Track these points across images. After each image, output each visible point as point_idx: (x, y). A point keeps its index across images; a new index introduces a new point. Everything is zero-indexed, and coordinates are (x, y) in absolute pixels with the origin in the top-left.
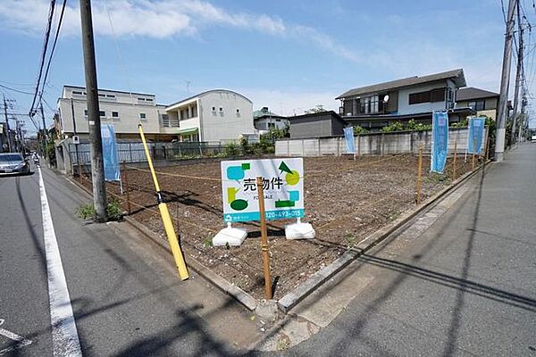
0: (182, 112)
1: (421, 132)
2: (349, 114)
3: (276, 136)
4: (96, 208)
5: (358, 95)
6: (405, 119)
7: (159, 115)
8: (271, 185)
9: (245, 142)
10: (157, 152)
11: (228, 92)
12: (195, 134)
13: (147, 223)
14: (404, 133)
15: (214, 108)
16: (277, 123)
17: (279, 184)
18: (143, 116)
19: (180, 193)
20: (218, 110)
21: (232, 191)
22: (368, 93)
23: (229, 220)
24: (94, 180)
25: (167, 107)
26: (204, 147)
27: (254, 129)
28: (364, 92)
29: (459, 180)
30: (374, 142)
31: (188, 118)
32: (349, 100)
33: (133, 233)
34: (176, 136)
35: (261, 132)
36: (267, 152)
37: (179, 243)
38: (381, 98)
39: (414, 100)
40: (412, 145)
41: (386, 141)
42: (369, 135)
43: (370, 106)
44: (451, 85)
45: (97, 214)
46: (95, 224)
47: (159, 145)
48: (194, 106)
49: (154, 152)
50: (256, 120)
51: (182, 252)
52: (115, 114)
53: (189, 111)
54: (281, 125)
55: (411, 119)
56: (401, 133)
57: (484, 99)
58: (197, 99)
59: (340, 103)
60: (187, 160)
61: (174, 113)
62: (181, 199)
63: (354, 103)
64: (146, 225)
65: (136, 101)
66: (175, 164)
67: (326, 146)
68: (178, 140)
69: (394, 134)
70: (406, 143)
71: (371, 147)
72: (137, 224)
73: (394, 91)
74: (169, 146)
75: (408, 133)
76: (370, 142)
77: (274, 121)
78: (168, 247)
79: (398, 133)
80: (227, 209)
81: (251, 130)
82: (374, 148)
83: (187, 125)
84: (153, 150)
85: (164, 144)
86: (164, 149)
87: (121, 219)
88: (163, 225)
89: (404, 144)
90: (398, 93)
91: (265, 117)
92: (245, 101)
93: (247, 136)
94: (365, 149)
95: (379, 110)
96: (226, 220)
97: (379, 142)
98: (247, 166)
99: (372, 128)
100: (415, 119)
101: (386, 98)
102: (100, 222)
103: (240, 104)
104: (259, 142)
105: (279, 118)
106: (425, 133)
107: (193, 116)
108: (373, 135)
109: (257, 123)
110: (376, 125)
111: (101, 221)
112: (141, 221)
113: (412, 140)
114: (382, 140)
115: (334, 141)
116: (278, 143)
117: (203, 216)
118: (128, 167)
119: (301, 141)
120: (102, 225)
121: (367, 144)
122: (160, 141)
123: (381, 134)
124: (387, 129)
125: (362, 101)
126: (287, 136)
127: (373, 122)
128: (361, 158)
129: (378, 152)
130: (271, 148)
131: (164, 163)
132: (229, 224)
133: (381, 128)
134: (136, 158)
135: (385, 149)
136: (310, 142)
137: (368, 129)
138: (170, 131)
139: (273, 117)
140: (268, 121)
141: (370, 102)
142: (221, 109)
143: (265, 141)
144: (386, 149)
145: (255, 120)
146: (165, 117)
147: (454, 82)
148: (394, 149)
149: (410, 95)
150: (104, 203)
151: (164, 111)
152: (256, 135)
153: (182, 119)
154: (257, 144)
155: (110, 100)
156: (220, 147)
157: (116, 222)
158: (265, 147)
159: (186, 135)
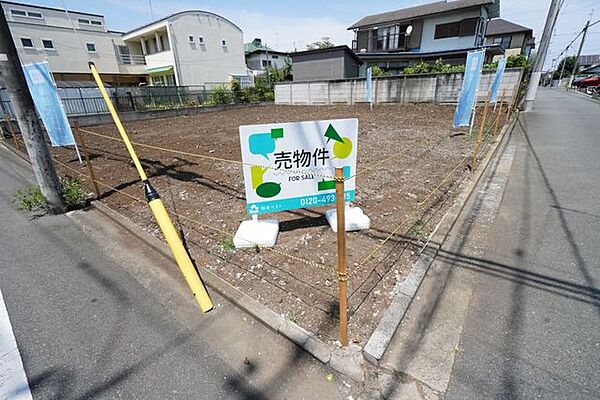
0: (146, 42)
1: (449, 75)
2: (363, 50)
3: (274, 79)
4: (45, 195)
5: (375, 25)
6: (430, 58)
7: (115, 46)
8: (313, 159)
9: (236, 87)
10: (121, 101)
11: (208, 14)
12: (170, 75)
13: (128, 212)
14: (429, 76)
15: (191, 38)
16: (273, 61)
17: (323, 158)
18: (91, 47)
19: (167, 162)
20: (196, 40)
21: (257, 170)
22: (387, 23)
23: (254, 212)
24: (32, 153)
25: (124, 34)
26: (183, 93)
27: (246, 68)
28: (382, 20)
29: (500, 136)
30: (394, 87)
31: (157, 51)
32: (364, 31)
33: (112, 230)
34: (143, 78)
35: (255, 73)
36: (264, 100)
37: (185, 244)
38: (403, 29)
39: (442, 32)
40: (436, 90)
41: (407, 85)
42: (388, 78)
43: (388, 40)
44: (484, 14)
45: (48, 203)
46: (48, 217)
47: (122, 91)
48: (163, 35)
49: (117, 102)
50: (248, 56)
51: (193, 261)
52: (48, 44)
53: (156, 41)
54: (280, 64)
55: (438, 58)
56: (426, 76)
57: (511, 35)
58: (165, 23)
59: (353, 35)
60: (164, 111)
61: (135, 43)
62: (170, 171)
63: (370, 35)
64: (127, 215)
65: (77, 25)
66: (148, 116)
67: (337, 92)
68: (147, 83)
69: (417, 77)
70: (431, 89)
71: (389, 93)
72: (113, 213)
73: (418, 21)
74: (136, 91)
75: (434, 76)
76: (390, 87)
77: (270, 58)
78: (168, 253)
79: (422, 76)
80: (252, 196)
81: (242, 70)
82: (394, 94)
83: (157, 62)
84: (115, 98)
85: (129, 90)
86: (130, 97)
87: (87, 205)
88: (152, 215)
89: (427, 91)
90: (423, 22)
91: (259, 52)
92: (233, 29)
93: (239, 78)
94: (383, 97)
95: (399, 45)
96: (251, 212)
97: (399, 87)
98: (278, 133)
99: (390, 69)
100: (443, 57)
101: (409, 30)
102: (56, 213)
103: (226, 33)
104: (254, 86)
105: (276, 54)
106: (453, 76)
107: (163, 49)
108: (392, 78)
109: (249, 60)
110: (395, 65)
111: (57, 211)
112: (117, 207)
113: (438, 86)
114: (404, 85)
115: (346, 85)
116: (278, 88)
117: (208, 199)
118: (82, 122)
119: (307, 85)
120: (60, 218)
121: (385, 90)
122: (122, 85)
123: (403, 77)
124: (410, 71)
125: (379, 33)
126: (289, 78)
127: (392, 61)
128: (378, 107)
129: (397, 101)
130: (269, 94)
131: (134, 116)
132: (255, 216)
133: (402, 69)
134: (91, 109)
135: (405, 96)
136: (318, 86)
137: (386, 70)
138: (134, 70)
139: (270, 52)
140: (263, 57)
141: (388, 34)
142: (201, 39)
143: (262, 85)
144: (407, 96)
145: (246, 56)
146: (123, 50)
147: (487, 10)
148: (416, 96)
149: (437, 26)
150: (56, 186)
151: (121, 41)
152: (250, 76)
153: (149, 53)
154: (251, 89)
155: (34, 20)
156: (205, 93)
157: (80, 212)
158: (262, 94)
159: (157, 77)
